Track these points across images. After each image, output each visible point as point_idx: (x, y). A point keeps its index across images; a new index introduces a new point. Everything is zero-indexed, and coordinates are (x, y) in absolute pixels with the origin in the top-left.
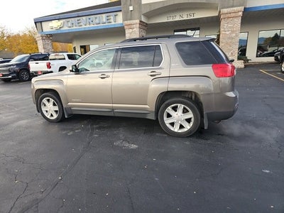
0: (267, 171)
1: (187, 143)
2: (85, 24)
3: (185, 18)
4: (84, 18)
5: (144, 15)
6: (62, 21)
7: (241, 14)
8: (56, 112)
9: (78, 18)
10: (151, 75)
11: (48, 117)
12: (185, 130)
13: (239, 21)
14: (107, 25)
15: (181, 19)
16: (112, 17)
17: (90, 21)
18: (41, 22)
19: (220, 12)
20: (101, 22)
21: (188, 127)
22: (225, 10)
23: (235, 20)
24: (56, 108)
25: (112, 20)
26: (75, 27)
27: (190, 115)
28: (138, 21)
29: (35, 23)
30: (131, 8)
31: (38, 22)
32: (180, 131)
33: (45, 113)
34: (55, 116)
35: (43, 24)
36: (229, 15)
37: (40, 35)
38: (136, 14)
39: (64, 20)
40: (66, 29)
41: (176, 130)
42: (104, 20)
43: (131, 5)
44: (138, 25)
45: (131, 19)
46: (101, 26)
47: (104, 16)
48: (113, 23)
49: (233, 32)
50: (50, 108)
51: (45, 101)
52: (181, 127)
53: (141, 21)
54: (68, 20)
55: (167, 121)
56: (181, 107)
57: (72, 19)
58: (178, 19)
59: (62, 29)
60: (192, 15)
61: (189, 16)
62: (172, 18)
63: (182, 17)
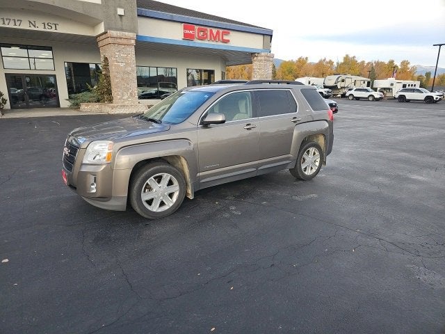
3: (41, 28)
7: (133, 42)
10: (294, 122)
12: (314, 171)
13: (132, 50)
15: (33, 28)
22: (115, 33)
23: (128, 48)
27: (318, 156)
32: (311, 173)
34: (170, 203)
49: (127, 64)
51: (152, 180)
52: (312, 169)
58: (25, 26)
60: (53, 26)
61: (47, 26)
62: (12, 22)
63: (35, 26)
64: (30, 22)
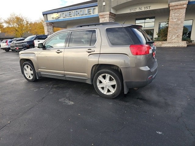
0: (160, 133)
1: (111, 103)
2: (74, 16)
3: (143, 9)
4: (73, 11)
5: (113, 8)
6: (59, 14)
7: (185, 6)
8: (32, 74)
9: (70, 11)
10: (89, 52)
11: (28, 78)
12: (111, 93)
13: (184, 11)
14: (88, 16)
16: (91, 10)
17: (77, 13)
18: (47, 14)
19: (169, 5)
20: (84, 14)
21: (113, 91)
22: (173, 4)
23: (181, 10)
24: (32, 72)
25: (91, 12)
26: (67, 18)
27: (114, 82)
28: (108, 13)
29: (43, 15)
30: (104, 4)
31: (45, 14)
32: (108, 94)
33: (26, 75)
34: (31, 78)
35: (48, 15)
36: (176, 7)
37: (45, 23)
38: (107, 8)
39: (61, 13)
40: (62, 19)
41: (105, 93)
42: (86, 12)
43: (104, 2)
44: (108, 16)
45: (104, 11)
46: (84, 16)
47: (86, 9)
48: (92, 14)
49: (179, 20)
50: (28, 72)
51: (25, 67)
52: (109, 91)
53: (110, 13)
54: (63, 12)
55: (99, 86)
56: (108, 76)
57: (66, 12)
58: (138, 10)
59: (59, 19)
60: (148, 8)
61: (146, 8)
62: (133, 10)
63: (141, 10)
64: (140, 8)
